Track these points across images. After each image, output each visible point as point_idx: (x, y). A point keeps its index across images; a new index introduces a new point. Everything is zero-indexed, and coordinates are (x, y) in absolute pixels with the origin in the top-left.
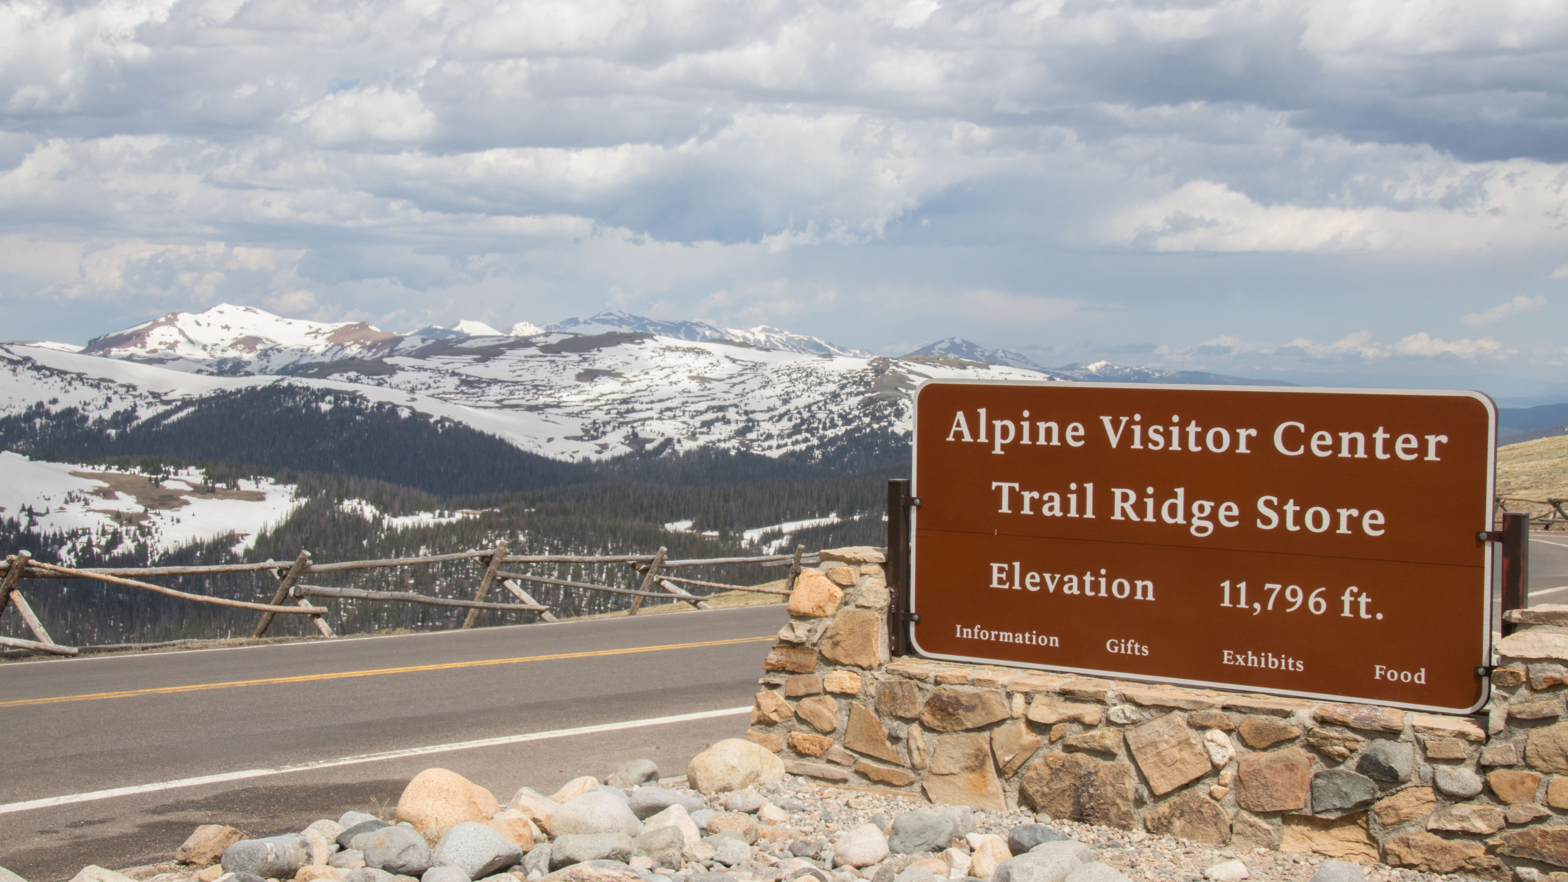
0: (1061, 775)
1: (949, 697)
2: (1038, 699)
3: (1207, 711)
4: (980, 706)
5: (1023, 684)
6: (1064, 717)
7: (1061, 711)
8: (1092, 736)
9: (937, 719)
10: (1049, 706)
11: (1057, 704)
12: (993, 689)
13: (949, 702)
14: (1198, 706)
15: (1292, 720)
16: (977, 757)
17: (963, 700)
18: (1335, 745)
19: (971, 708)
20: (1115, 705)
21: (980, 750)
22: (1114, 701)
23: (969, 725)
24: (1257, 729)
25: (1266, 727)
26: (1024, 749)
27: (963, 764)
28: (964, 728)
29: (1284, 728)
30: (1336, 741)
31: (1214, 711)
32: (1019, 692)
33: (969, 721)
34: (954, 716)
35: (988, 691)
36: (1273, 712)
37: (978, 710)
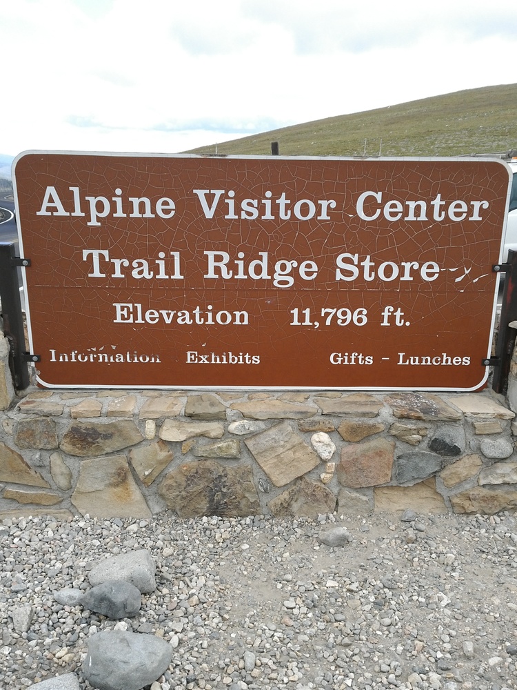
0: (195, 480)
1: (86, 429)
2: (168, 424)
3: (312, 419)
4: (117, 434)
5: (153, 412)
6: (192, 435)
7: (190, 430)
8: (219, 448)
9: (78, 448)
10: (179, 428)
11: (185, 425)
12: (127, 419)
13: (88, 434)
14: (304, 415)
15: (379, 419)
16: (119, 474)
17: (100, 430)
18: (413, 434)
19: (107, 436)
20: (234, 421)
21: (122, 469)
22: (233, 418)
23: (108, 450)
24: (352, 428)
25: (359, 426)
26: (161, 462)
27: (107, 482)
28: (105, 452)
29: (373, 426)
30: (414, 432)
31: (316, 418)
32: (150, 419)
33: (109, 446)
34: (94, 444)
35: (122, 421)
36: (364, 415)
37: (116, 438)
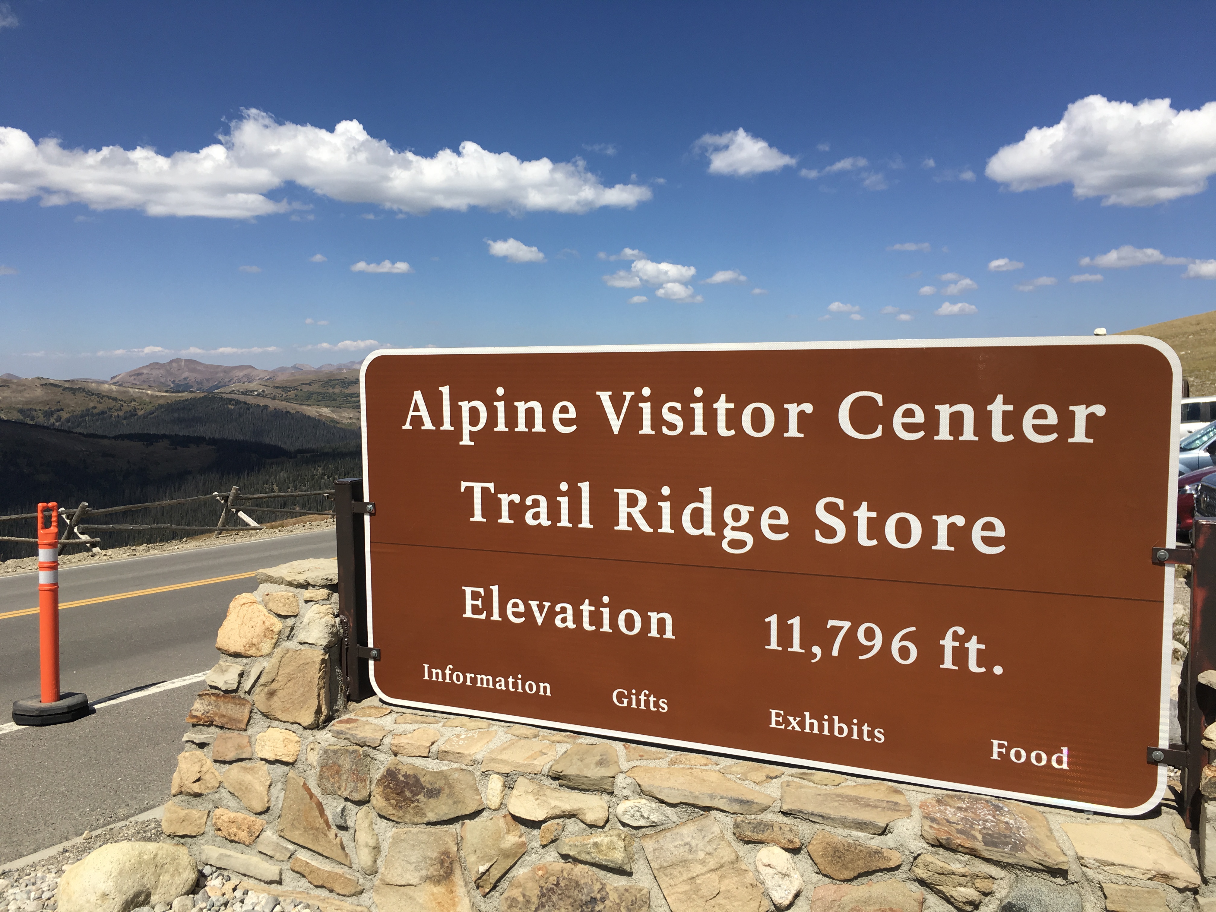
0: (555, 898)
1: (406, 776)
2: (522, 784)
3: (759, 817)
4: (447, 791)
5: (503, 761)
6: (559, 811)
7: (554, 803)
8: (596, 844)
9: (392, 805)
10: (537, 795)
11: (548, 792)
12: (464, 767)
13: (407, 783)
14: (746, 807)
15: (889, 840)
16: (442, 862)
17: (425, 780)
18: (960, 885)
19: (433, 793)
20: (626, 798)
21: (446, 853)
22: (626, 792)
23: (431, 817)
24: (836, 850)
25: (849, 848)
26: (506, 854)
27: (424, 873)
28: (426, 820)
29: (877, 852)
30: (963, 880)
31: (768, 817)
32: (496, 773)
33: (432, 810)
34: (413, 802)
35: (456, 769)
36: (861, 825)
37: (443, 797)
